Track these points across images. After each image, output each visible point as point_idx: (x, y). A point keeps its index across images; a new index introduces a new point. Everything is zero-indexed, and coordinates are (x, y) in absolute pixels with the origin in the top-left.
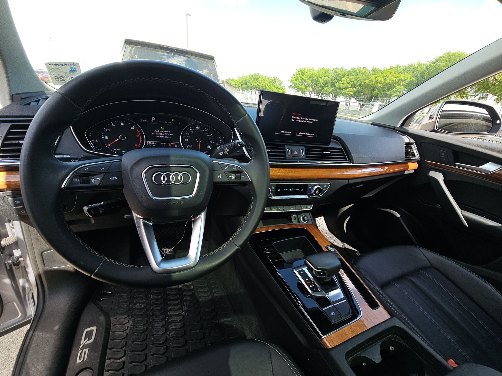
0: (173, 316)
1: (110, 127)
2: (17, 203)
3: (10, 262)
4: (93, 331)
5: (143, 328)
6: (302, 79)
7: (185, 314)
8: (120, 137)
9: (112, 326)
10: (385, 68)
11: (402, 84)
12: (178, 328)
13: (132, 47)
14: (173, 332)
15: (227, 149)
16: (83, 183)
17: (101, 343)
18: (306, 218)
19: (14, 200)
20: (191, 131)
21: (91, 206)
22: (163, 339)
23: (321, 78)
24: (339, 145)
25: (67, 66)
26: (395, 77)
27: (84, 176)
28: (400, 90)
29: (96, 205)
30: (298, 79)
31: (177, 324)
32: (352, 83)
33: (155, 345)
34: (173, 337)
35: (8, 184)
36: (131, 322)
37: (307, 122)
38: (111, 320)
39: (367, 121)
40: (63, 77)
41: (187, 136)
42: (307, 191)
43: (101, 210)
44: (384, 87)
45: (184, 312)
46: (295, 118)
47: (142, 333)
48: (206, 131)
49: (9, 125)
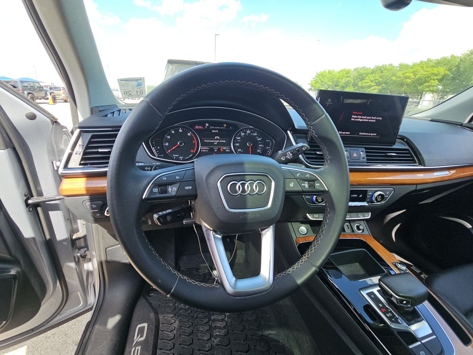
0: (216, 321)
1: (170, 134)
2: (94, 207)
3: (79, 255)
4: (144, 327)
5: (188, 330)
6: (322, 82)
7: (228, 320)
8: (178, 143)
9: (160, 324)
10: (415, 63)
11: (435, 78)
12: (222, 336)
13: (173, 66)
14: (218, 339)
15: (290, 154)
16: (162, 193)
17: (151, 342)
18: (361, 227)
19: (91, 204)
20: (242, 136)
21: (160, 213)
22: (209, 346)
23: (342, 79)
24: (405, 145)
25: (135, 81)
26: (427, 71)
27: (162, 185)
28: (433, 84)
29: (164, 212)
30: (318, 82)
31: (221, 330)
32: (377, 81)
33: (201, 351)
34: (218, 345)
35: (88, 190)
36: (177, 322)
37: (369, 121)
38: (160, 317)
39: (424, 117)
40: (130, 91)
41: (238, 141)
42: (366, 198)
43: (169, 218)
44: (413, 82)
45: (226, 318)
46: (355, 117)
47: (188, 336)
48: (256, 134)
49: (90, 135)
